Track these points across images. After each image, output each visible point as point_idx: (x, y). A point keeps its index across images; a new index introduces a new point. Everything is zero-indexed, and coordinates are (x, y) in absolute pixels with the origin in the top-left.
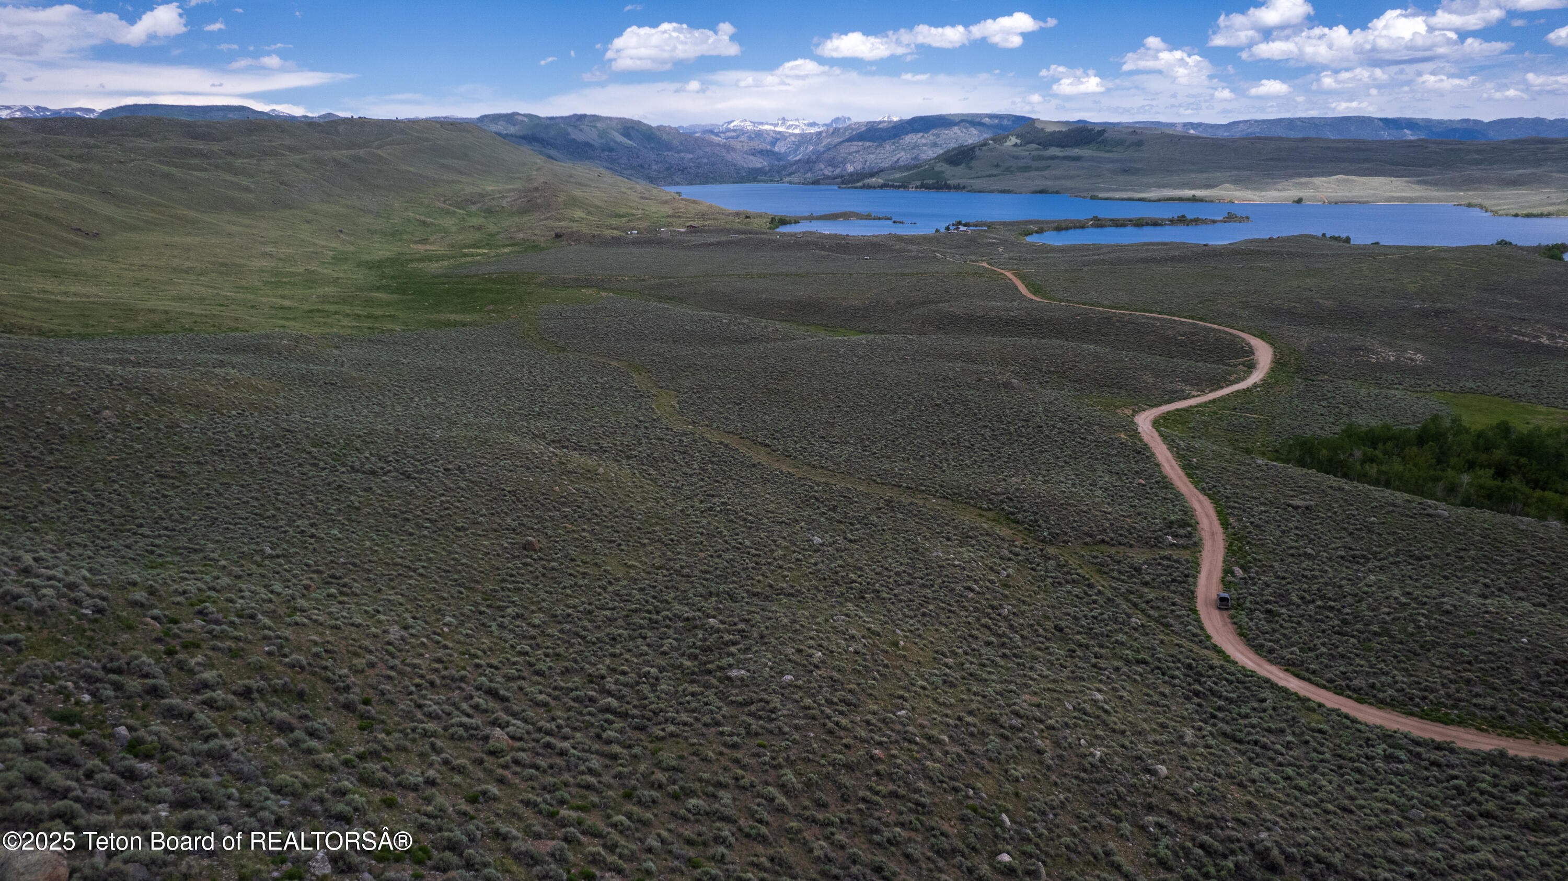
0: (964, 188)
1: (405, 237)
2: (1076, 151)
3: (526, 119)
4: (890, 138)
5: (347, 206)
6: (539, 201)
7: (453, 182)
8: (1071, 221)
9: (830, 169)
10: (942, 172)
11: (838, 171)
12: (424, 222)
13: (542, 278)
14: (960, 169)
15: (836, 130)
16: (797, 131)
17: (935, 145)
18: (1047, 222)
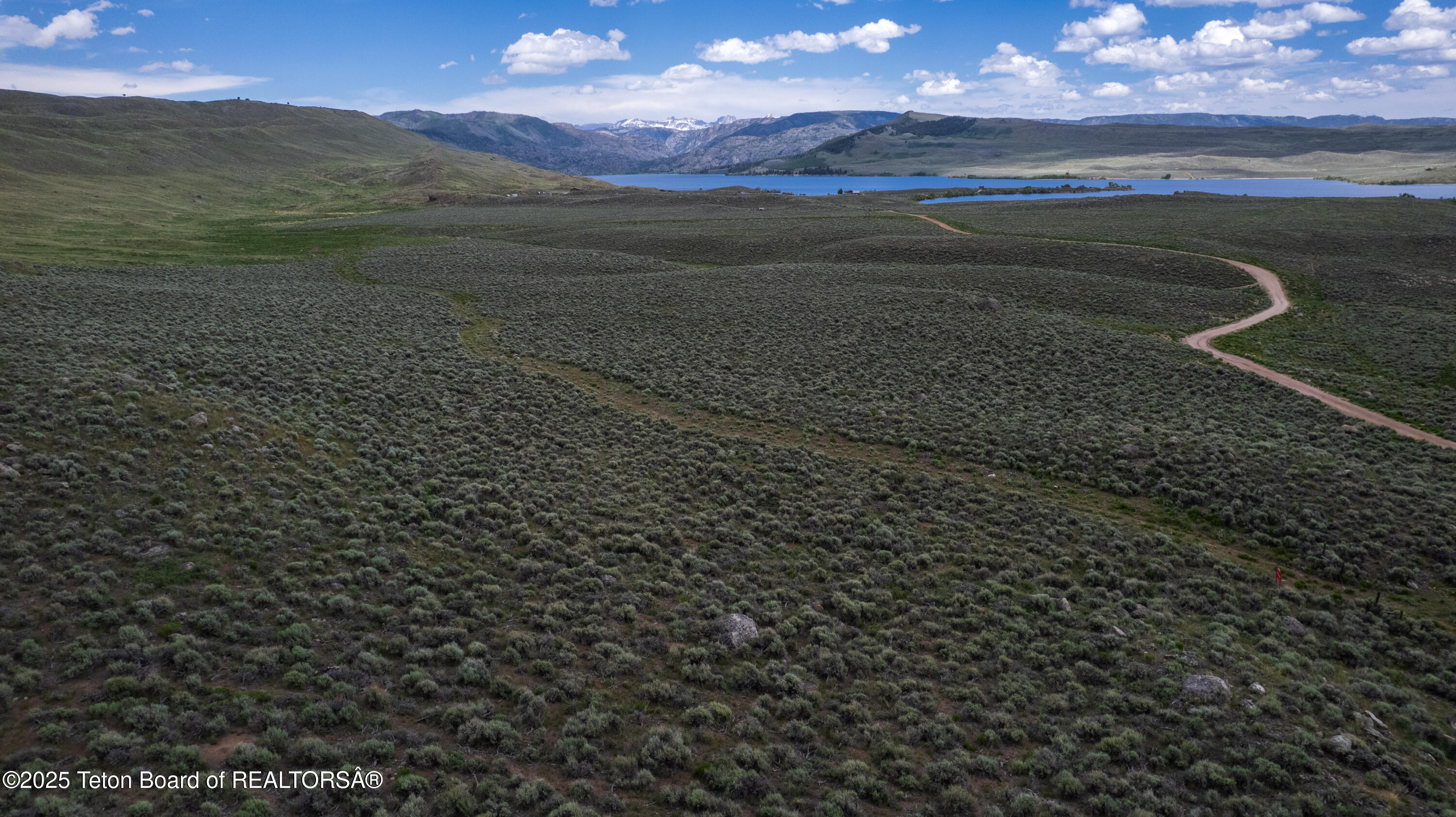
0: (846, 172)
1: (272, 204)
2: (949, 139)
3: (427, 116)
4: (773, 132)
5: (215, 176)
6: (422, 173)
7: (338, 159)
8: (960, 189)
9: (717, 161)
10: (824, 159)
11: (724, 163)
12: (298, 192)
13: (398, 229)
14: (841, 156)
15: (722, 127)
16: (685, 129)
17: (815, 138)
18: (937, 190)
